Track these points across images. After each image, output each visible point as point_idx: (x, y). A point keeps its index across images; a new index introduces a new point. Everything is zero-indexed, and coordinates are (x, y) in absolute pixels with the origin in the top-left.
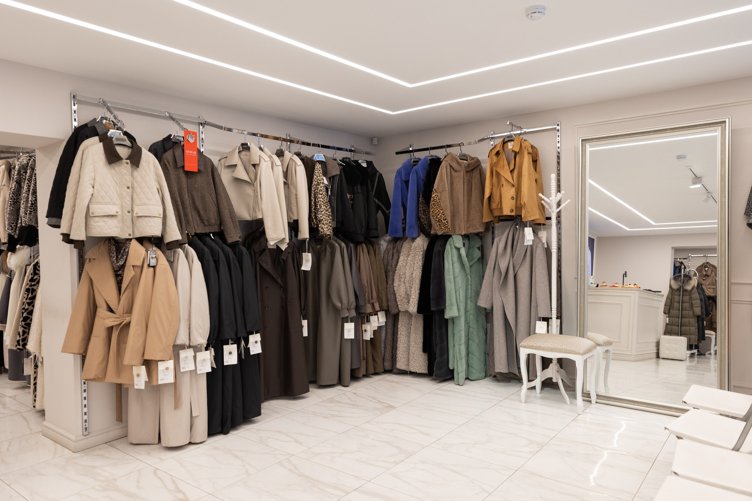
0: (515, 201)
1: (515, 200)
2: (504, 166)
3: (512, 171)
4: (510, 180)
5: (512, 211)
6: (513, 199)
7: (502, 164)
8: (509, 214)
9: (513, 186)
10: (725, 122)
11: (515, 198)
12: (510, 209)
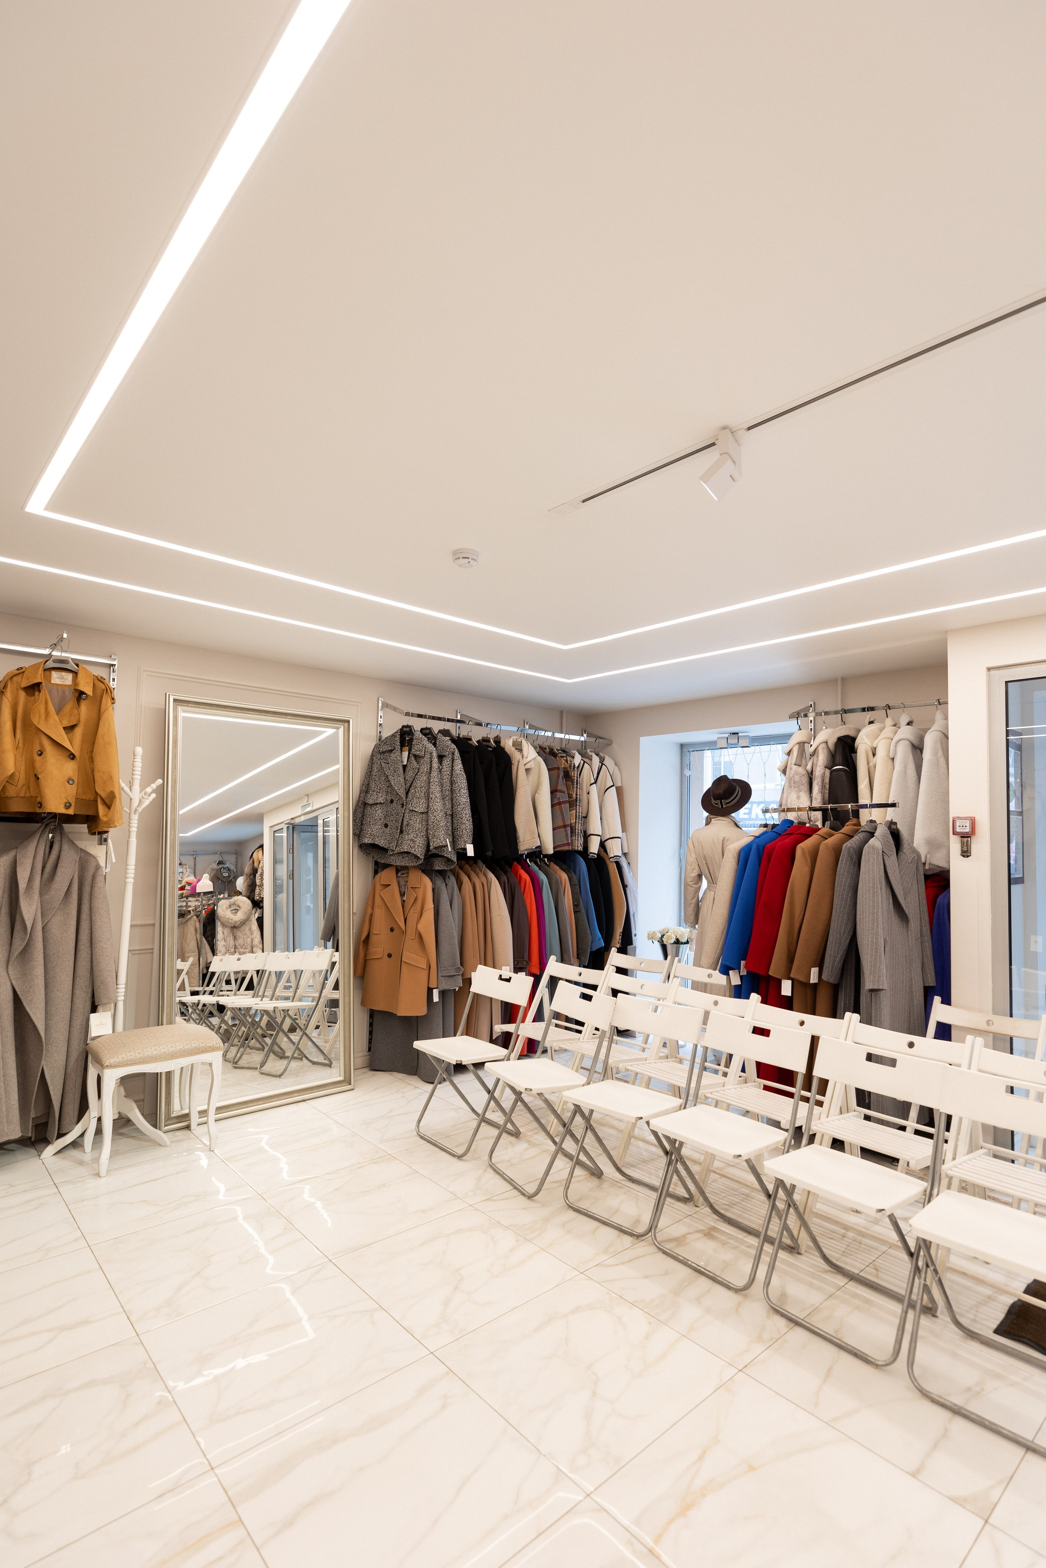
0: (76, 788)
1: (74, 787)
2: (47, 714)
3: (70, 729)
4: (67, 745)
5: (68, 806)
6: (71, 782)
7: (43, 710)
8: (62, 810)
9: (72, 757)
10: (348, 722)
11: (76, 780)
12: (65, 801)
